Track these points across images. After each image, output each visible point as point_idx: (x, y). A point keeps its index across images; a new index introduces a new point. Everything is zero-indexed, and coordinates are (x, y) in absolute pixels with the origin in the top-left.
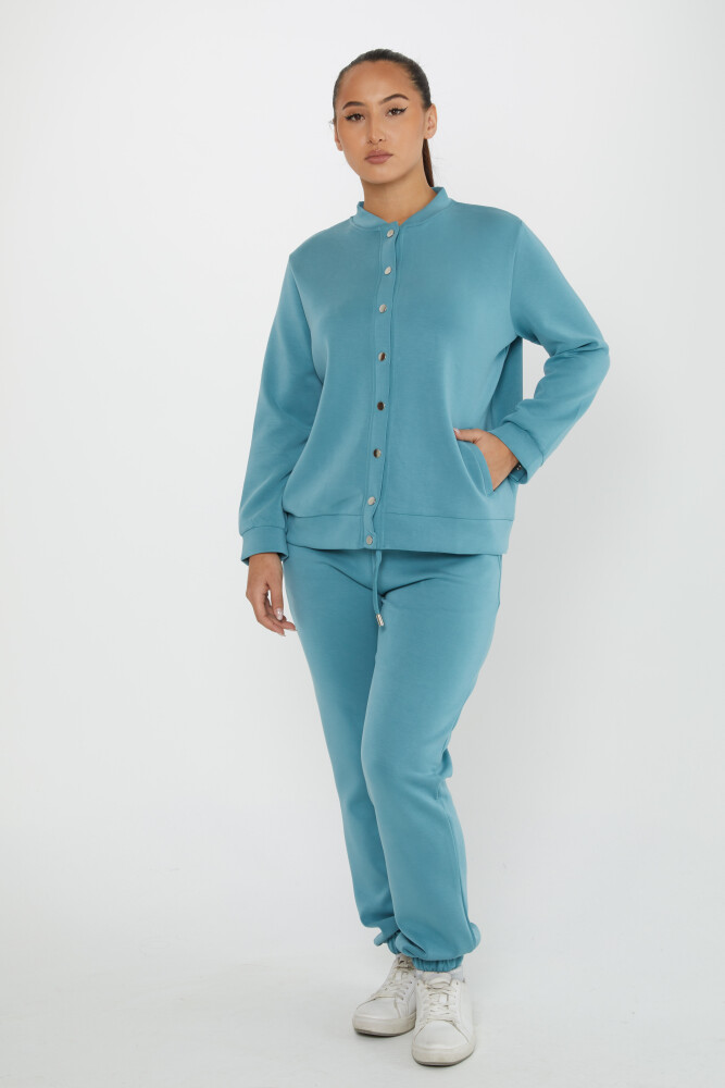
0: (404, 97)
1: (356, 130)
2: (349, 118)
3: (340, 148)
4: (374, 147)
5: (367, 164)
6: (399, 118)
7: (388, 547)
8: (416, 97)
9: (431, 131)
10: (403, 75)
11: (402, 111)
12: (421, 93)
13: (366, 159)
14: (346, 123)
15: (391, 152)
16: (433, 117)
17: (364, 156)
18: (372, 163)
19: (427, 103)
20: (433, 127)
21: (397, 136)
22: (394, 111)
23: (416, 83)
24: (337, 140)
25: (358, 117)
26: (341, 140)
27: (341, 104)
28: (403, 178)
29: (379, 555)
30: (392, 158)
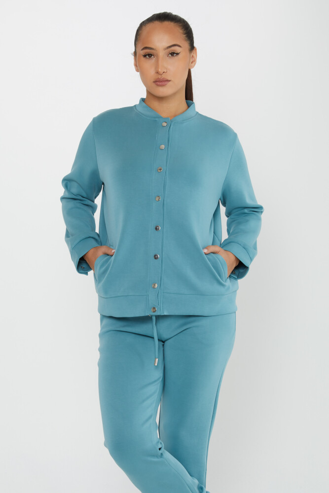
0: (179, 46)
1: (149, 64)
2: (145, 56)
3: (137, 71)
4: (160, 77)
5: (154, 85)
6: (176, 58)
7: (159, 314)
8: (186, 45)
9: (193, 64)
10: (179, 31)
11: (177, 54)
12: (189, 42)
13: (154, 82)
14: (143, 58)
15: (169, 79)
16: (194, 55)
17: (153, 80)
18: (158, 85)
19: (192, 48)
20: (194, 62)
21: (173, 69)
22: (173, 54)
23: (187, 36)
24: (136, 65)
25: (150, 55)
26: (138, 66)
27: (140, 47)
28: (175, 94)
29: (154, 318)
30: (170, 82)
